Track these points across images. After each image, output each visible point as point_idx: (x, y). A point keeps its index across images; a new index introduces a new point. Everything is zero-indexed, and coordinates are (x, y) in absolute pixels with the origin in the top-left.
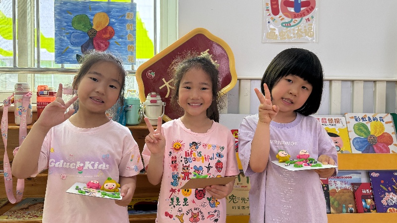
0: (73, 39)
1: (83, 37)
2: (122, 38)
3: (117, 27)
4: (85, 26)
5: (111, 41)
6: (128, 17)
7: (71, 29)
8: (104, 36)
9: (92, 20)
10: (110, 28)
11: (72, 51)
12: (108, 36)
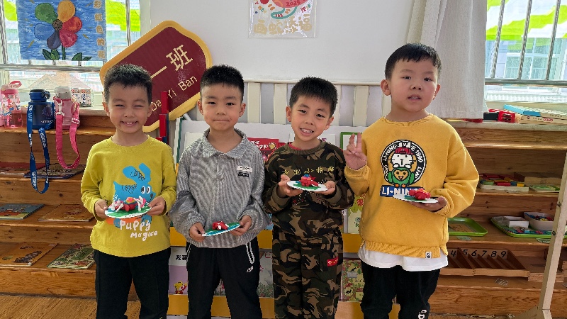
0: (37, 32)
1: (48, 29)
2: (91, 31)
3: (85, 17)
4: (49, 16)
5: (79, 34)
6: (96, 5)
7: (35, 20)
8: (71, 28)
9: (57, 9)
10: (76, 19)
11: (38, 46)
12: (75, 28)
